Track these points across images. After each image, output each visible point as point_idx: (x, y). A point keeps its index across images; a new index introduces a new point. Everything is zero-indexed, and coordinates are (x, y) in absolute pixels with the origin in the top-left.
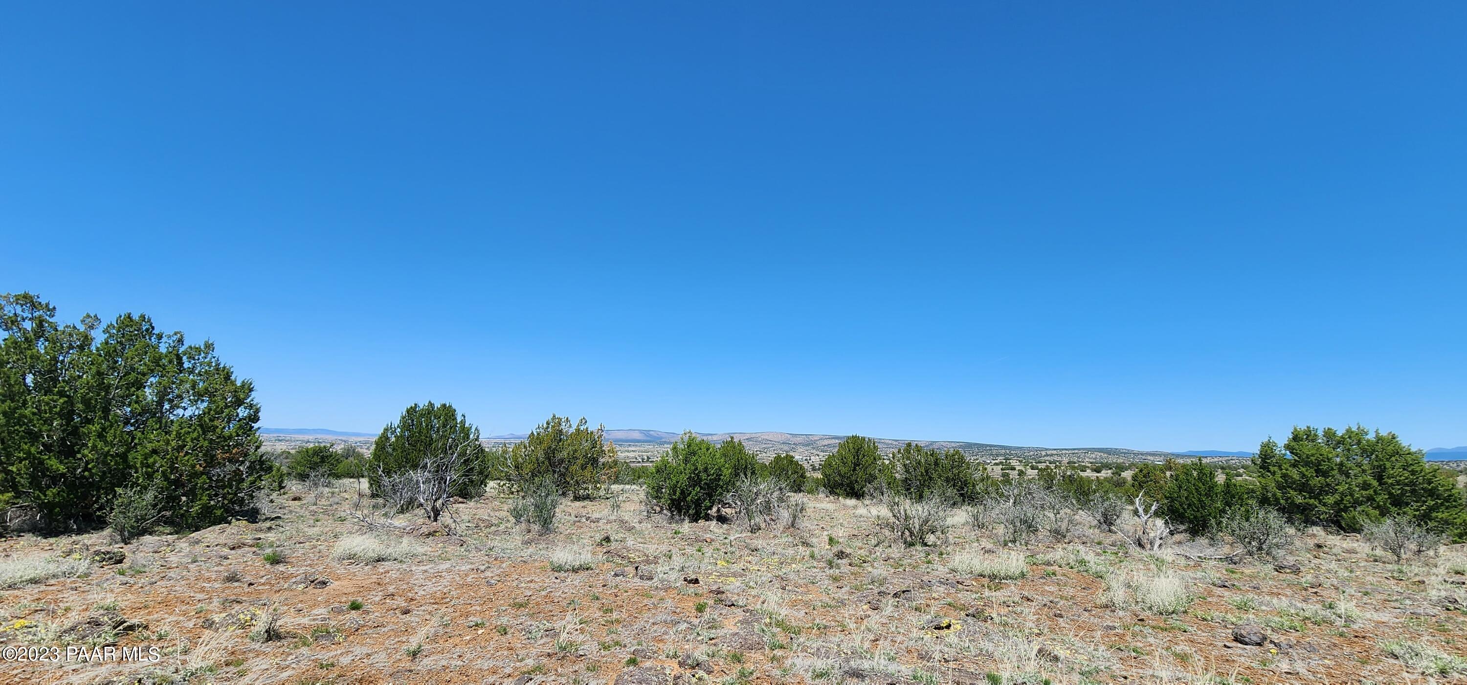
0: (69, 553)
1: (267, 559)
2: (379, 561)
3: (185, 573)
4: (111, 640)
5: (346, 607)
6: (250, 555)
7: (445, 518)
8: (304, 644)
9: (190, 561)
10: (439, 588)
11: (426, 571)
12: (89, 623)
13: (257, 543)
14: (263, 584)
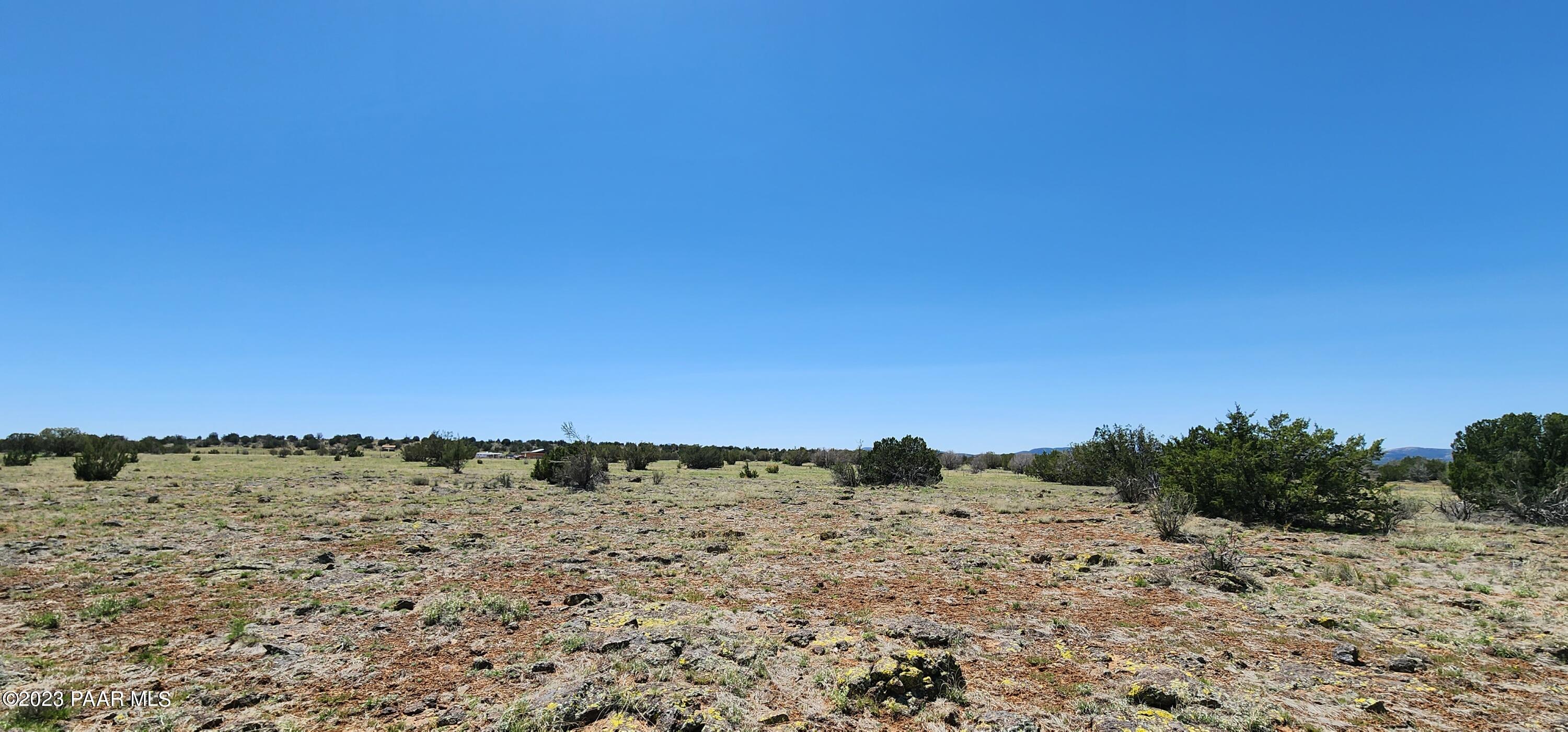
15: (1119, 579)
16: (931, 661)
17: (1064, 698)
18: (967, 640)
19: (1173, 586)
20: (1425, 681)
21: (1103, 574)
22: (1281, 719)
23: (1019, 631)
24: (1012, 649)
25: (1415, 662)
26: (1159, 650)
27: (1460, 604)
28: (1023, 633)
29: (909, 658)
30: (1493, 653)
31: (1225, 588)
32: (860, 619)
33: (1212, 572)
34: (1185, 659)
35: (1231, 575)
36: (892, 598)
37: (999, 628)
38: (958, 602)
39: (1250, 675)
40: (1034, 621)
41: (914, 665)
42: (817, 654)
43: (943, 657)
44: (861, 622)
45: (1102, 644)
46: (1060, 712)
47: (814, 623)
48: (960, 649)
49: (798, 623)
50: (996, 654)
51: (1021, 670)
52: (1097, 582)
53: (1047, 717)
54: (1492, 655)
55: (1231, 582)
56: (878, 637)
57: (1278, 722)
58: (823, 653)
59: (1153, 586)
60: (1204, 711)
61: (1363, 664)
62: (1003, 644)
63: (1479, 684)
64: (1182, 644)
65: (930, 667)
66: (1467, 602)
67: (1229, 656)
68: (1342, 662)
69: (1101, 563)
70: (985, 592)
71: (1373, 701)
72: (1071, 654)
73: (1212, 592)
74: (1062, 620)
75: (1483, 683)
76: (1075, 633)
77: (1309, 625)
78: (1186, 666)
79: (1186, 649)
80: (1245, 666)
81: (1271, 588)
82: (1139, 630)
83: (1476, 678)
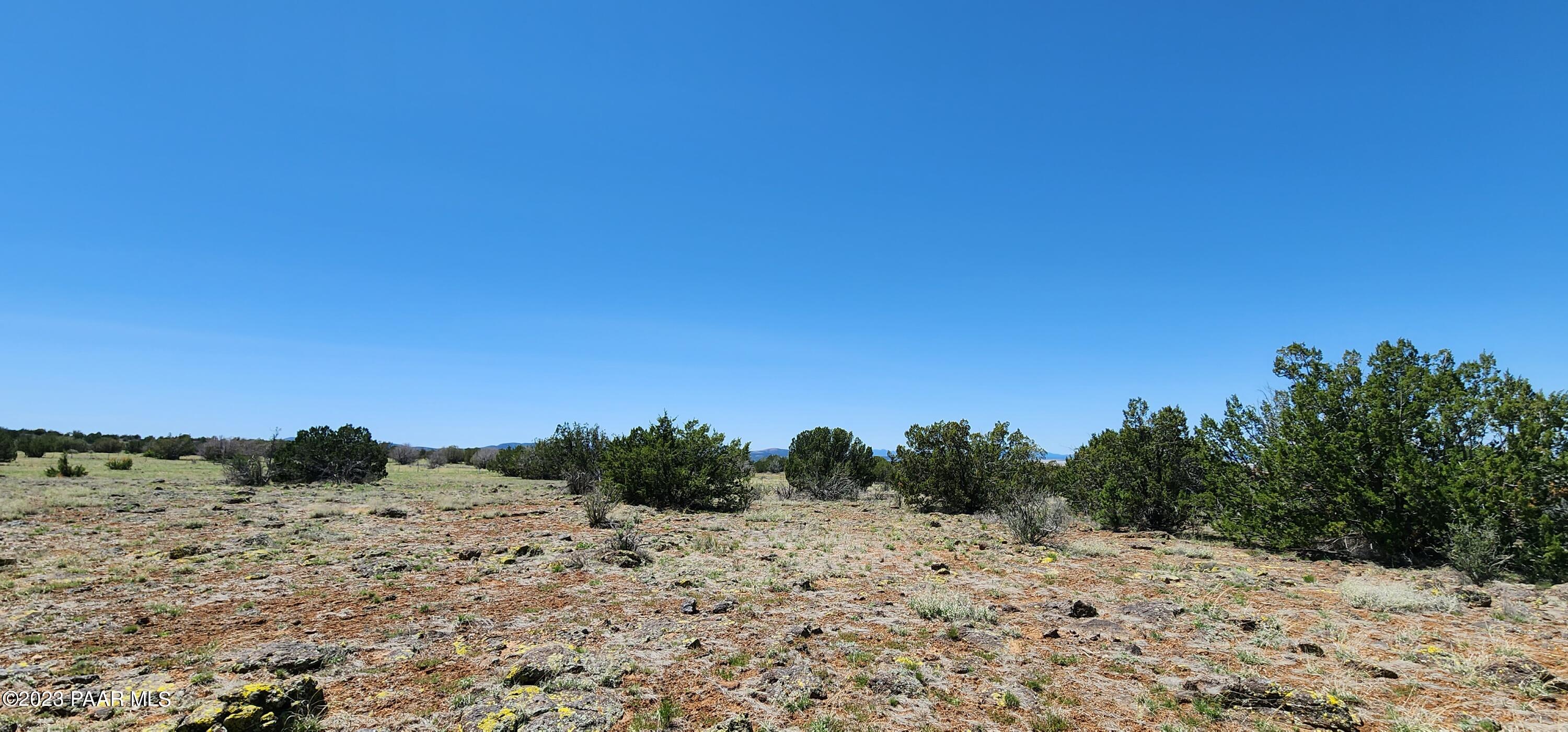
0: (1427, 585)
4: (1545, 694)
12: (1508, 666)
15: (540, 567)
16: (278, 693)
17: (442, 697)
18: (349, 656)
19: (585, 568)
20: (730, 618)
21: (527, 564)
22: (629, 669)
23: (418, 635)
24: (403, 657)
25: (729, 604)
26: (552, 630)
27: (766, 558)
28: (422, 636)
29: (245, 695)
31: (625, 565)
32: (196, 657)
33: (618, 551)
34: (572, 633)
35: (631, 553)
36: (262, 622)
37: (395, 636)
38: (354, 614)
39: (619, 636)
40: (440, 622)
41: (252, 703)
42: (98, 719)
43: (299, 684)
44: (196, 661)
45: (501, 633)
46: (431, 713)
47: (109, 677)
48: (335, 668)
49: (75, 681)
50: (380, 666)
51: (407, 676)
52: (519, 572)
53: (416, 722)
54: (772, 591)
55: (630, 559)
56: (216, 676)
57: (626, 672)
58: (110, 716)
59: (568, 570)
60: (569, 678)
61: (698, 612)
62: (393, 653)
63: (758, 614)
64: (575, 620)
65: (276, 700)
66: (770, 556)
67: (608, 623)
68: (685, 613)
69: (528, 554)
70: (393, 598)
71: (693, 640)
72: (467, 649)
73: (615, 570)
74: (468, 615)
75: (761, 613)
76: (479, 627)
77: (673, 587)
78: (572, 639)
79: (576, 623)
80: (617, 630)
81: (658, 560)
82: (542, 613)
83: (758, 609)
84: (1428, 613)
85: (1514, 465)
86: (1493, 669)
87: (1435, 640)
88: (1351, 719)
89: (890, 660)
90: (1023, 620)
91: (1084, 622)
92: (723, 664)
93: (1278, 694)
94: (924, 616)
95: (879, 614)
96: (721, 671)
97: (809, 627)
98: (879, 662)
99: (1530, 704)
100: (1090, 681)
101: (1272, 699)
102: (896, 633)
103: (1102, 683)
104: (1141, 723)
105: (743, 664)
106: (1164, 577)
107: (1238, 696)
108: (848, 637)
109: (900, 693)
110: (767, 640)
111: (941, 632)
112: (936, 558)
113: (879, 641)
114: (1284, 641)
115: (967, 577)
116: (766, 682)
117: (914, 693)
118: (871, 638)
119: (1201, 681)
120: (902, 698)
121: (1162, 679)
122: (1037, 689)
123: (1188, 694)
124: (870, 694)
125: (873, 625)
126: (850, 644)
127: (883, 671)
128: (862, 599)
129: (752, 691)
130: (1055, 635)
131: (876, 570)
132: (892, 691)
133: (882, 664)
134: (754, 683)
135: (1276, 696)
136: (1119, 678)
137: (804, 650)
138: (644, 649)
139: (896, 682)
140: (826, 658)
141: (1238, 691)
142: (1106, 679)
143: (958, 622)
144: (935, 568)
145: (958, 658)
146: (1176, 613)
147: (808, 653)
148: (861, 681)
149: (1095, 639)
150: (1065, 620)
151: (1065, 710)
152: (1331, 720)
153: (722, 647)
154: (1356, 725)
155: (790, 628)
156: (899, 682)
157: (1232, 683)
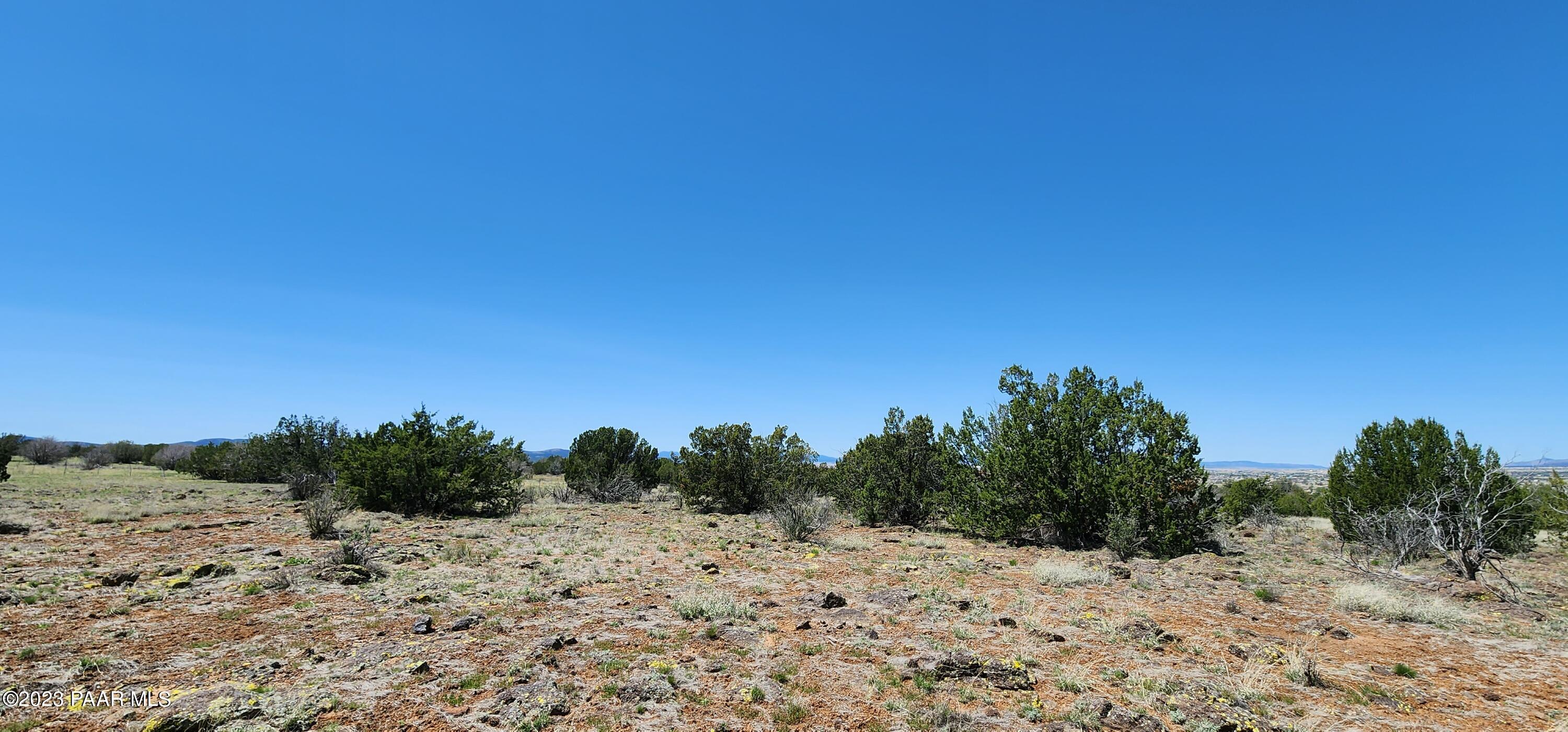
0: (1091, 564)
1: (1259, 595)
2: (1406, 620)
3: (1184, 596)
4: (1157, 645)
5: (1391, 670)
6: (1235, 587)
7: (1485, 577)
8: (1358, 701)
9: (1183, 585)
10: (1535, 676)
11: (1493, 647)
12: (1136, 625)
13: (1237, 577)
14: (1267, 621)
15: (228, 589)
19: (292, 587)
20: (471, 634)
21: (208, 587)
22: (328, 706)
25: (472, 620)
26: (225, 669)
27: (527, 566)
30: (528, 601)
31: (348, 582)
33: (340, 566)
34: (257, 669)
35: (357, 567)
39: (323, 667)
40: (50, 670)
52: (195, 598)
54: (527, 602)
55: (356, 575)
57: (324, 710)
59: (267, 591)
61: (434, 630)
63: (507, 627)
64: (265, 652)
66: (532, 564)
67: (310, 652)
69: (212, 574)
71: (420, 664)
73: (336, 587)
74: (97, 658)
75: (509, 626)
76: (113, 672)
77: (407, 604)
78: (254, 676)
79: (265, 656)
80: (321, 660)
81: (394, 574)
82: (217, 647)
83: (507, 623)
84: (1090, 586)
85: (1150, 467)
86: (1126, 628)
87: (1092, 607)
88: (1028, 679)
89: (644, 666)
90: (780, 614)
91: (834, 612)
92: (453, 687)
93: (977, 664)
94: (687, 617)
95: (640, 618)
96: (449, 696)
97: (562, 638)
98: (633, 668)
99: (1147, 654)
100: (831, 667)
101: (972, 669)
102: (655, 637)
103: (841, 669)
104: (869, 702)
105: (477, 686)
106: (905, 567)
107: (948, 669)
108: (603, 646)
109: (649, 698)
110: (511, 656)
111: (701, 631)
112: (708, 558)
113: (636, 646)
114: (988, 617)
115: (734, 576)
116: (501, 703)
117: (663, 698)
118: (629, 644)
119: (921, 658)
120: (650, 704)
121: (891, 660)
122: (783, 681)
123: (910, 672)
124: (617, 704)
125: (633, 630)
126: (604, 652)
127: (636, 677)
128: (627, 603)
129: (482, 714)
130: (806, 626)
131: (645, 573)
132: (641, 698)
133: (635, 670)
134: (486, 706)
135: (977, 666)
136: (857, 662)
137: (552, 664)
138: (354, 680)
139: (646, 688)
140: (576, 669)
141: (948, 664)
142: (846, 664)
143: (718, 621)
144: (705, 568)
145: (714, 657)
146: (910, 598)
147: (557, 666)
148: (609, 691)
149: (841, 627)
150: (818, 611)
151: (806, 699)
152: (1014, 682)
153: (457, 669)
154: (1032, 684)
155: (541, 640)
156: (649, 688)
157: (945, 658)
